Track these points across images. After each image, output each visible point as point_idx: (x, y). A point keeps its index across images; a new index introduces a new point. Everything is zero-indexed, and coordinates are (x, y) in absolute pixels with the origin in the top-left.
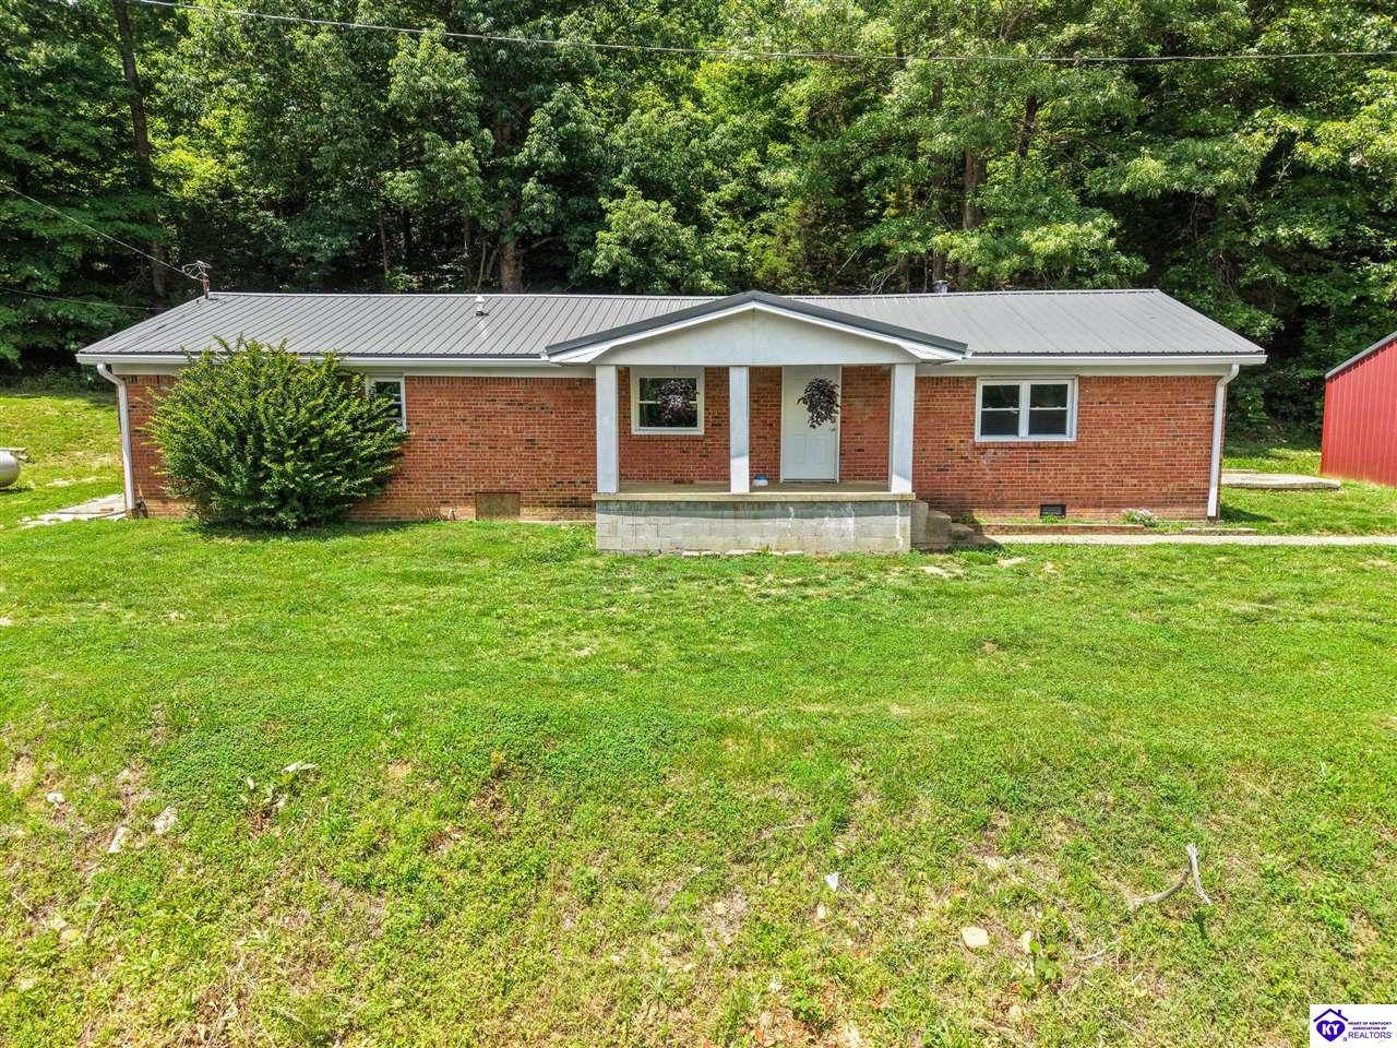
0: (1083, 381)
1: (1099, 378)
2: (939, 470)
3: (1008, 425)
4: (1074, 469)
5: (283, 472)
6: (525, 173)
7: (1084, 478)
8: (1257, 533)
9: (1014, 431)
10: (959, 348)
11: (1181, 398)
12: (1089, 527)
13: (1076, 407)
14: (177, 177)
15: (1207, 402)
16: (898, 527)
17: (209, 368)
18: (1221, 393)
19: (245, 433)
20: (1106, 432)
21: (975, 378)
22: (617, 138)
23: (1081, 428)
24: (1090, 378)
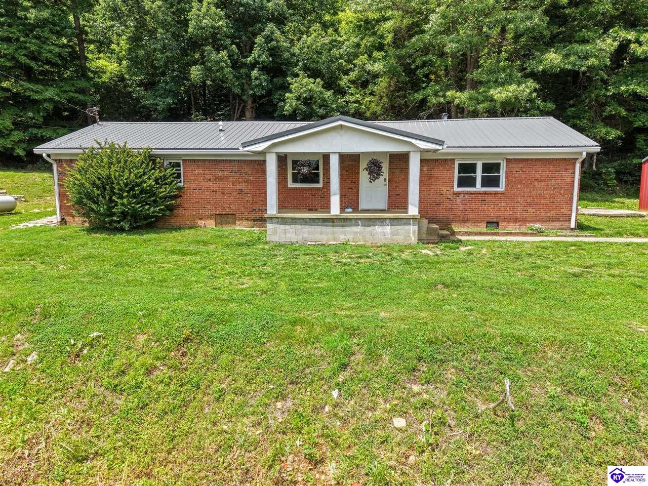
0: (509, 161)
1: (516, 159)
2: (436, 205)
3: (471, 182)
4: (503, 204)
5: (123, 203)
6: (253, 66)
7: (508, 208)
8: (595, 236)
9: (474, 185)
10: (441, 143)
11: (558, 169)
12: (510, 233)
13: (504, 174)
14: (100, 72)
15: (571, 171)
16: (411, 231)
17: (90, 155)
18: (578, 166)
19: (105, 184)
20: (519, 186)
21: (454, 160)
22: (296, 50)
23: (507, 184)
24: (512, 159)
